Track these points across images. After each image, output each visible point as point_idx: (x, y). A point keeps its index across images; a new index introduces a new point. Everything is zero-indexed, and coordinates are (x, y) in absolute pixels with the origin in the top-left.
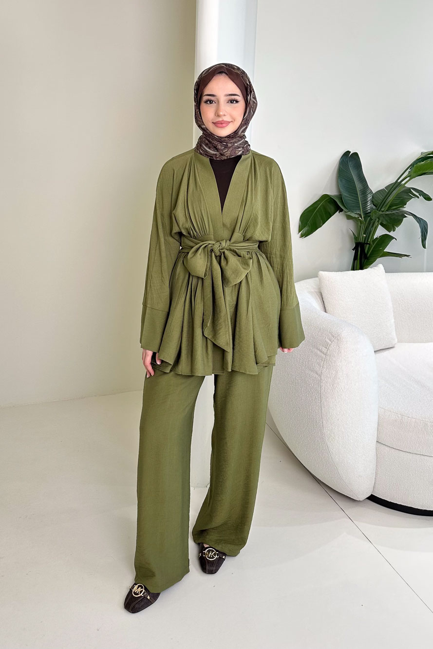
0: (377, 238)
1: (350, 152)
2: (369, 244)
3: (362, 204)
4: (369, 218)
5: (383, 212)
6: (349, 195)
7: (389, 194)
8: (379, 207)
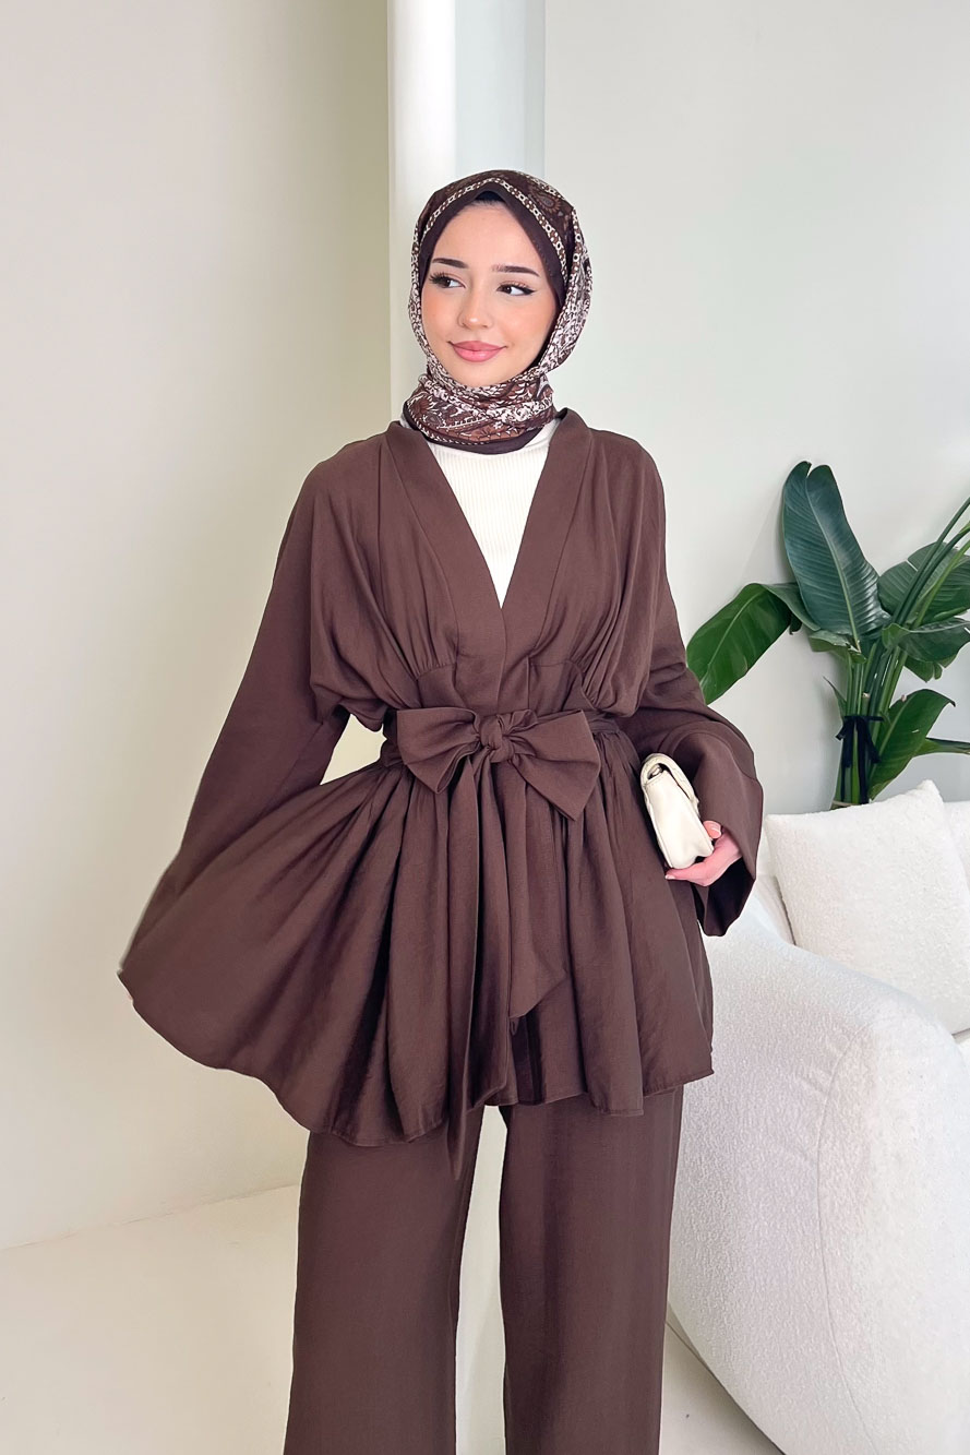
0: (900, 701)
1: (810, 465)
2: (881, 719)
3: (853, 608)
4: (875, 645)
5: (911, 627)
6: (818, 583)
7: (922, 579)
8: (900, 614)
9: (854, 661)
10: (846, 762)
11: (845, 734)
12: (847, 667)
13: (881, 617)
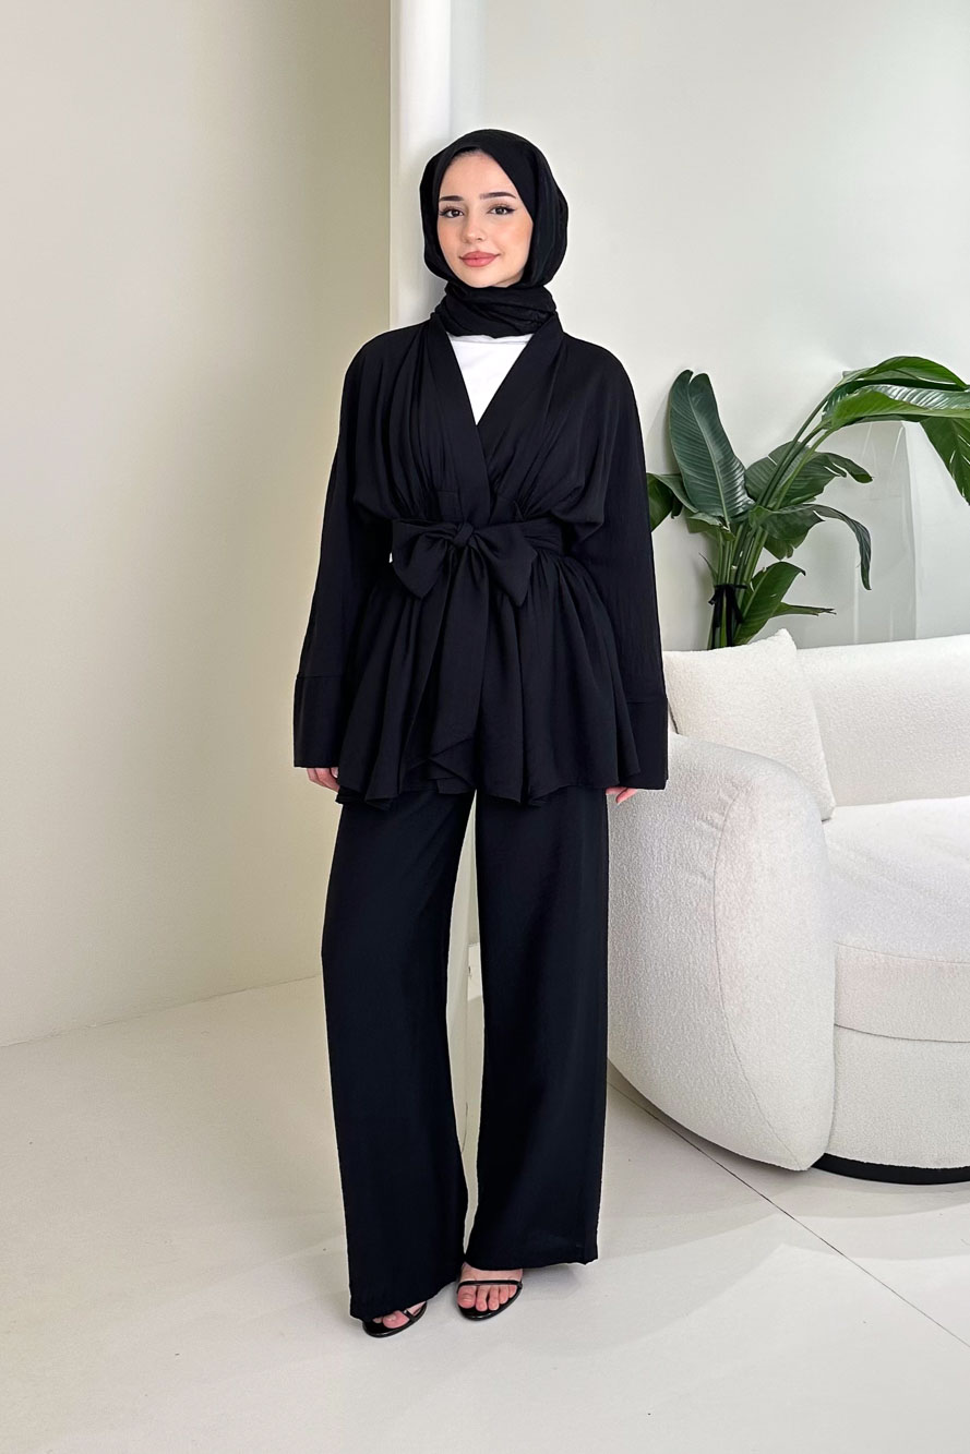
0: (761, 572)
1: (692, 373)
2: (745, 587)
3: (724, 494)
4: (741, 527)
5: (772, 509)
6: (698, 474)
7: (782, 470)
8: (762, 500)
9: (725, 539)
10: (716, 623)
11: (716, 600)
12: (718, 545)
13: (746, 503)
